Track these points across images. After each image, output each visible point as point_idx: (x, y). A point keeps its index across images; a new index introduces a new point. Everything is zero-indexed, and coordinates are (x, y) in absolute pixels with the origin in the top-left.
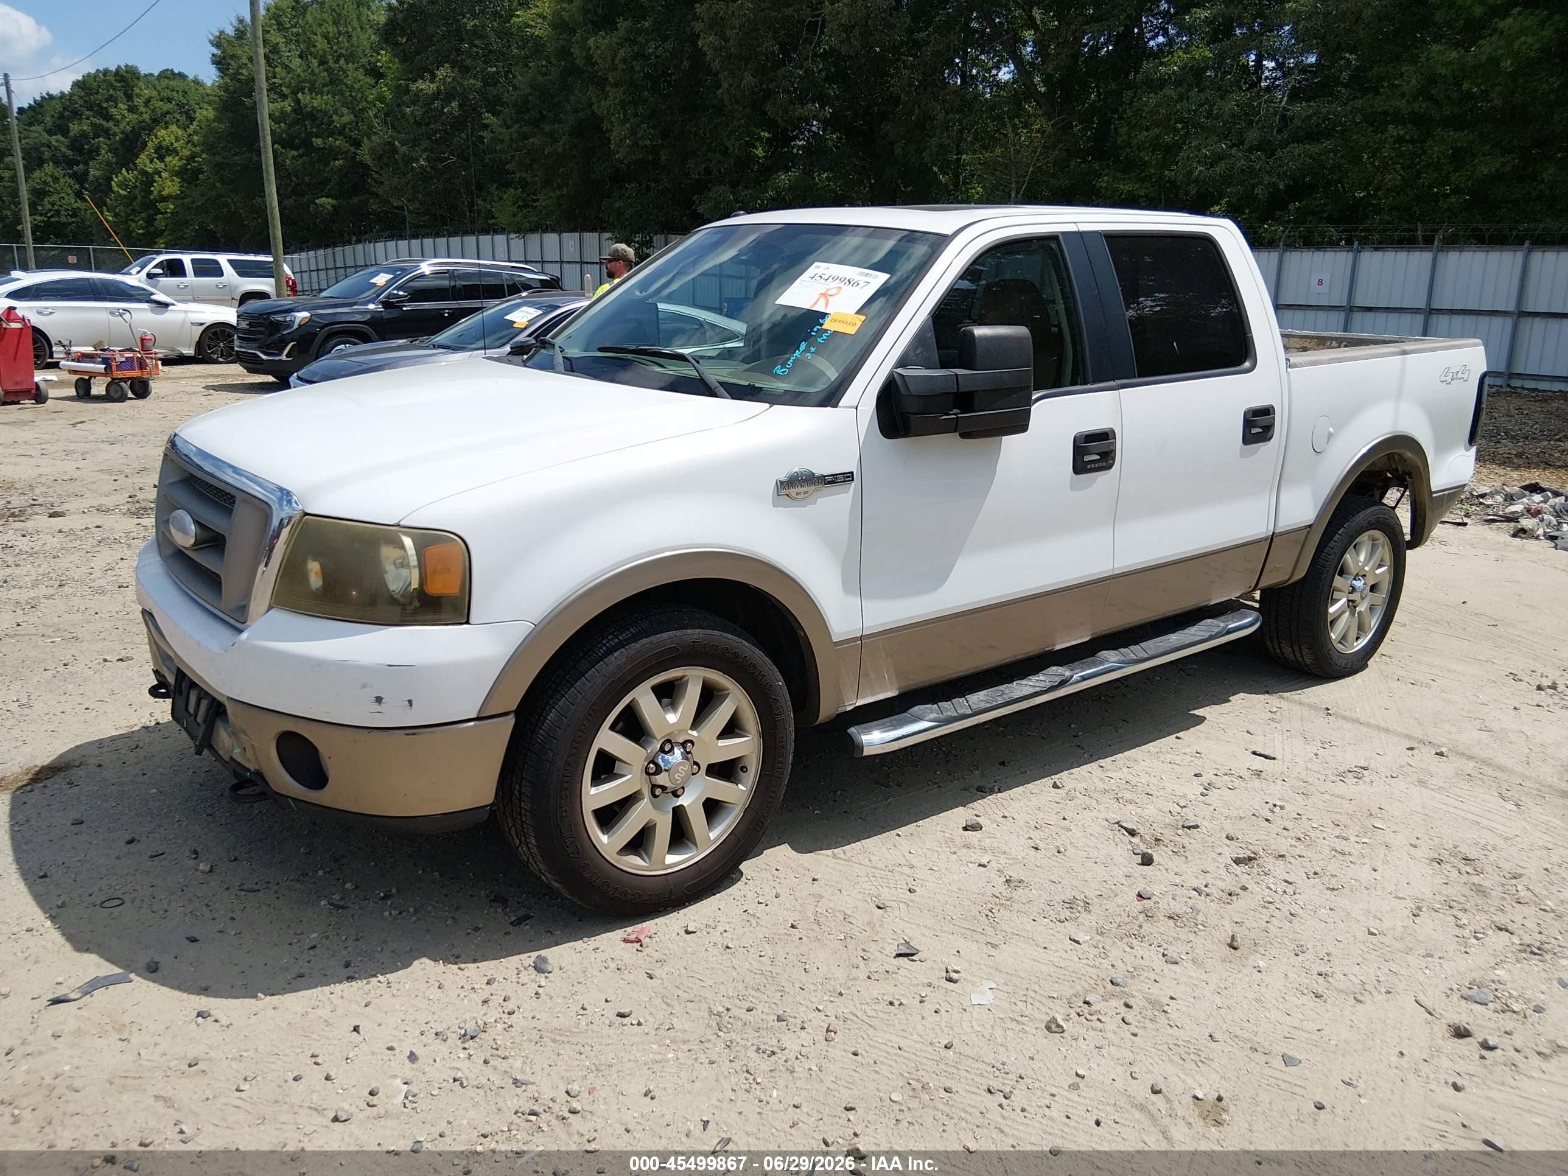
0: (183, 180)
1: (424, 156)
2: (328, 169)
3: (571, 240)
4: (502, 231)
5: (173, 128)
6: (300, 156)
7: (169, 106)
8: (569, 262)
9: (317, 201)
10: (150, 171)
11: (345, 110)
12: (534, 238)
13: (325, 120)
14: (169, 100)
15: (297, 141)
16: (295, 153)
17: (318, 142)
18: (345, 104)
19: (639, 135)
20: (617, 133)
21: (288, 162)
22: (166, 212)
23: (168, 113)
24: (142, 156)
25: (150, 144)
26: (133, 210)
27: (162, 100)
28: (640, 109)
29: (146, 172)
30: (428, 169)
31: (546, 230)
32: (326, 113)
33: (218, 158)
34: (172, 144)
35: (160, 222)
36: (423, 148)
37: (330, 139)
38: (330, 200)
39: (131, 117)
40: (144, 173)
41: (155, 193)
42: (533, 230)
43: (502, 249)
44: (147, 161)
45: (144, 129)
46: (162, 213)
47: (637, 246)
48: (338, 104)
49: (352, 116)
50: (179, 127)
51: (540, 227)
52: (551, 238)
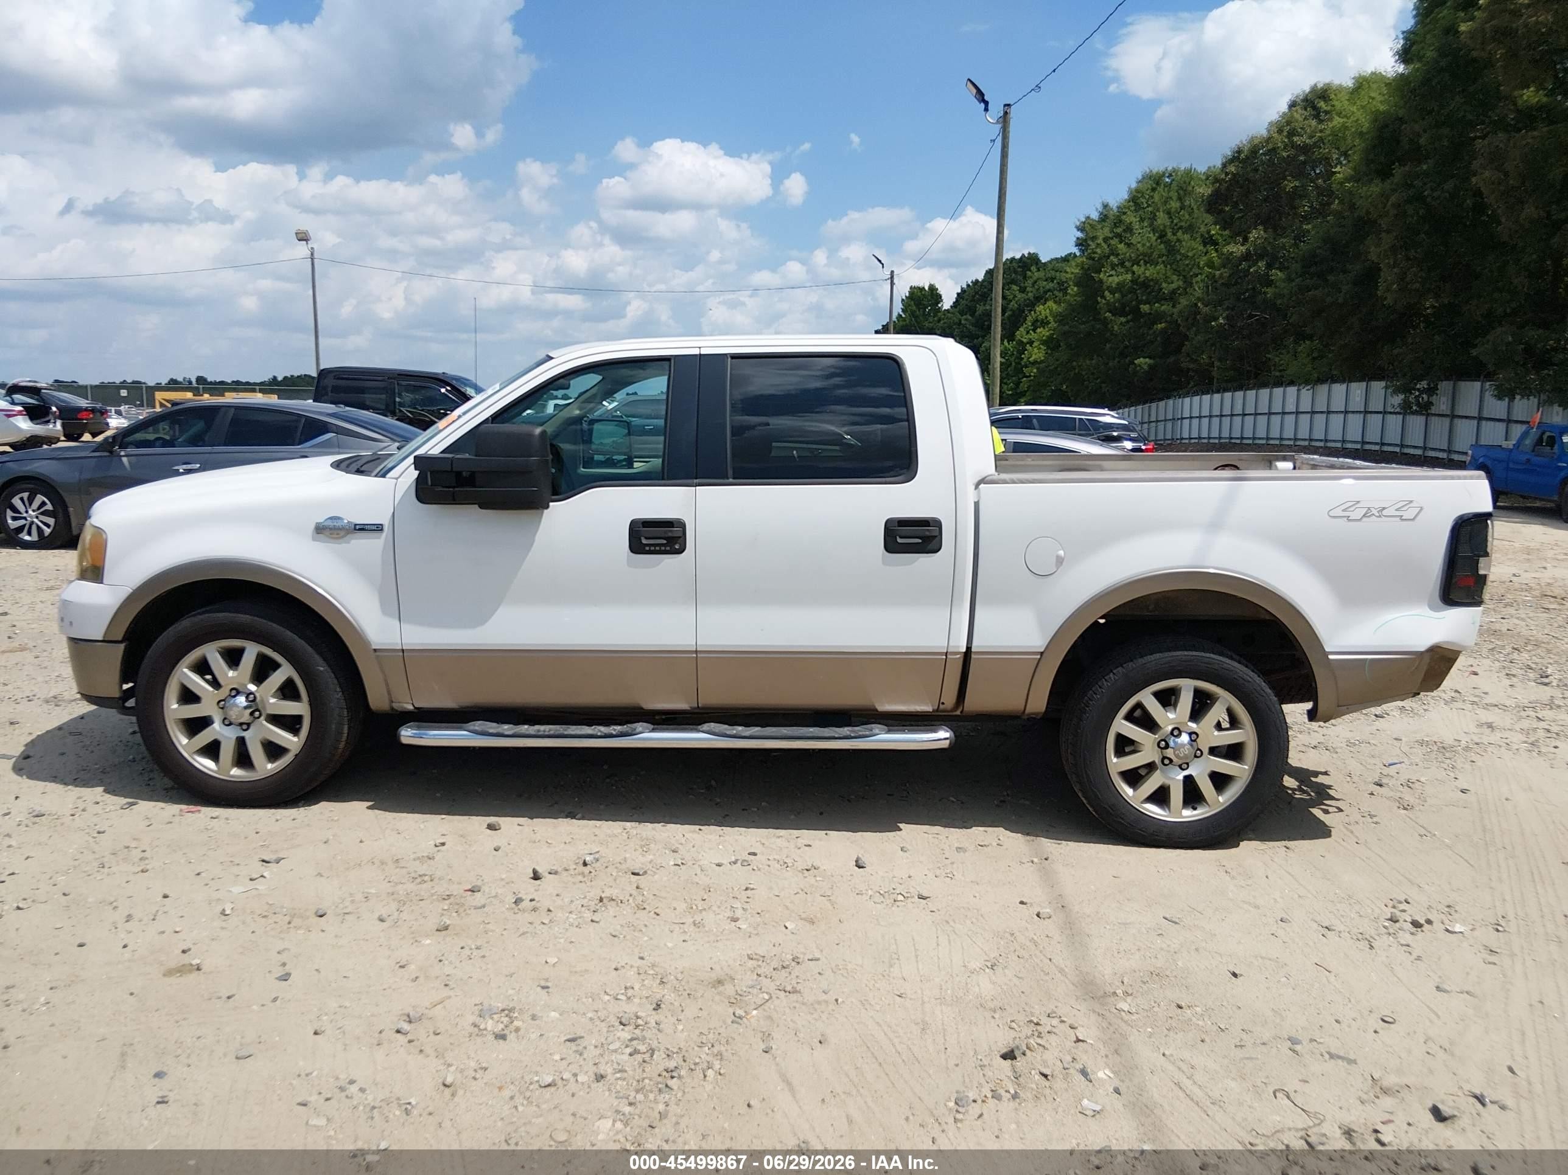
0: (1048, 347)
1: (1224, 315)
2: (1151, 332)
3: (1358, 389)
4: (1291, 383)
5: (1050, 303)
6: (1128, 322)
7: (1051, 285)
8: (1353, 412)
9: (1136, 362)
10: (1025, 341)
11: (1175, 277)
12: (1323, 389)
13: (1157, 287)
14: (1052, 279)
15: (1127, 308)
16: (1123, 319)
17: (1145, 308)
18: (1176, 271)
19: (1408, 279)
20: (1387, 278)
21: (1116, 328)
22: (1030, 376)
23: (1049, 290)
24: (1021, 329)
25: (1029, 318)
26: (1007, 374)
27: (1046, 280)
28: (1412, 253)
29: (1022, 342)
30: (1226, 327)
31: (1334, 380)
32: (1157, 282)
33: (1067, 328)
34: (1046, 317)
35: (1024, 384)
36: (1225, 307)
37: (1156, 305)
38: (1147, 360)
39: (1019, 296)
40: (1021, 343)
41: (1025, 360)
42: (1321, 381)
43: (1292, 400)
44: (1024, 333)
45: (1027, 306)
46: (1027, 377)
47: (1417, 393)
48: (1169, 274)
49: (1181, 283)
50: (1055, 302)
51: (1328, 378)
52: (1339, 389)
